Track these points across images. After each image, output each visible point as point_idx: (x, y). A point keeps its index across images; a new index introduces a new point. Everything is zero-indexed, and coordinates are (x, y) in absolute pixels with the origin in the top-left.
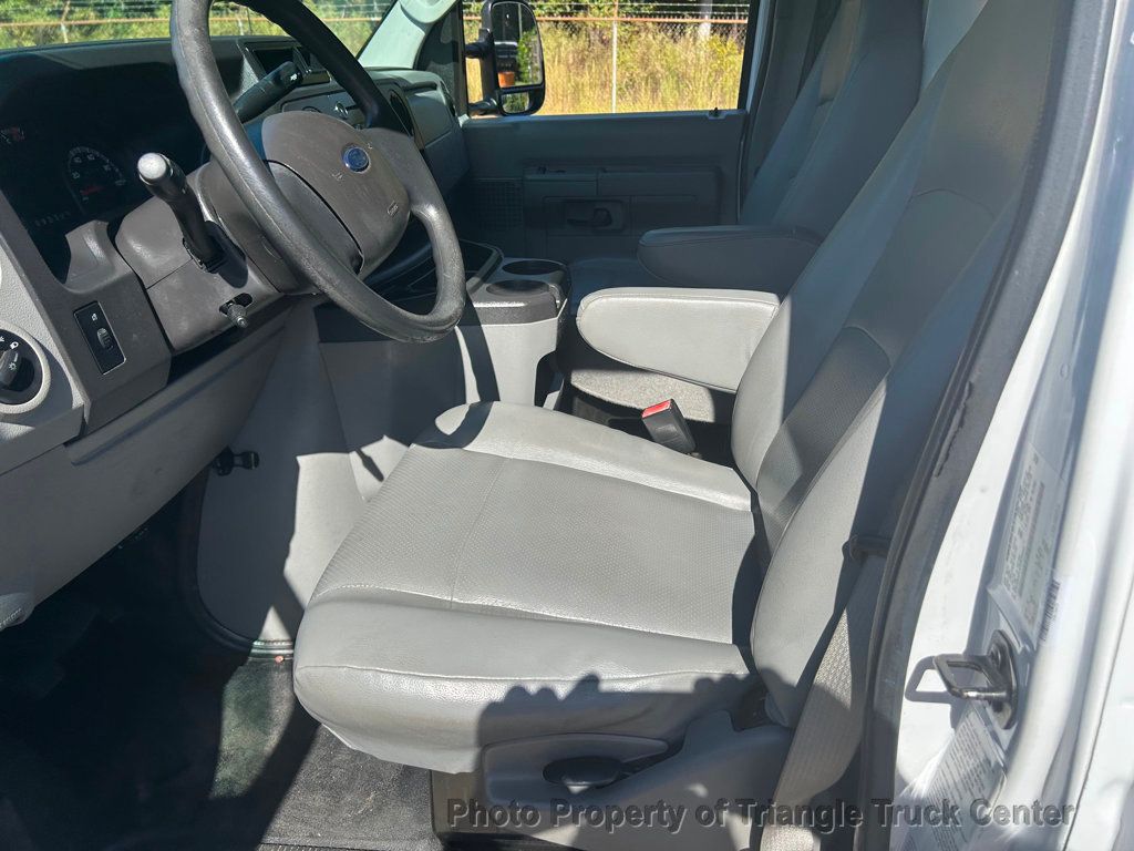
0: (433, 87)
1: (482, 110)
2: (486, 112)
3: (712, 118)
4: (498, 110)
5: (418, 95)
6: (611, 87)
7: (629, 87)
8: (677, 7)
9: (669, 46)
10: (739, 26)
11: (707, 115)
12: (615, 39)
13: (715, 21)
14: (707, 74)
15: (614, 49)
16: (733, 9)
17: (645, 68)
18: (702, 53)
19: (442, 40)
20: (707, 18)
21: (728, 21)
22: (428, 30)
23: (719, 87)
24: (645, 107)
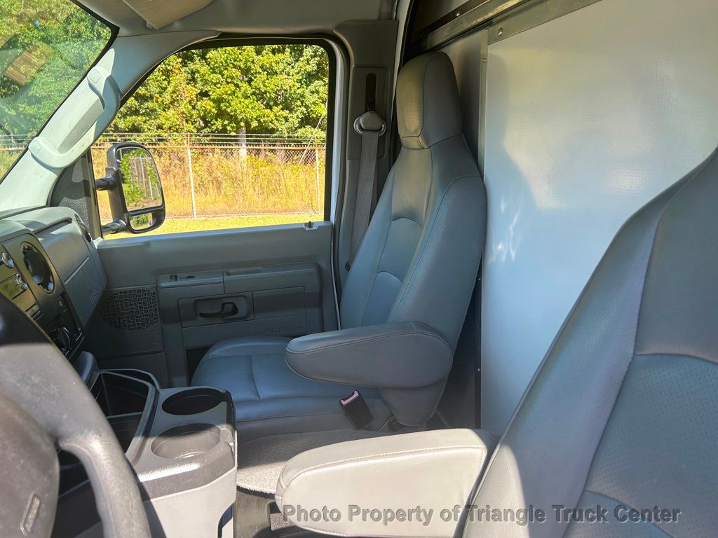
0: (68, 221)
1: (113, 230)
2: (117, 231)
3: (307, 229)
4: (128, 228)
5: (54, 233)
6: (190, 187)
7: (201, 186)
8: (224, 139)
9: (225, 162)
10: (265, 150)
11: (304, 226)
12: (190, 158)
13: (249, 147)
14: (250, 177)
15: (190, 165)
16: (260, 141)
17: (211, 173)
18: (245, 165)
19: (73, 180)
20: (244, 146)
21: (257, 147)
22: (59, 172)
23: (259, 184)
24: (213, 198)
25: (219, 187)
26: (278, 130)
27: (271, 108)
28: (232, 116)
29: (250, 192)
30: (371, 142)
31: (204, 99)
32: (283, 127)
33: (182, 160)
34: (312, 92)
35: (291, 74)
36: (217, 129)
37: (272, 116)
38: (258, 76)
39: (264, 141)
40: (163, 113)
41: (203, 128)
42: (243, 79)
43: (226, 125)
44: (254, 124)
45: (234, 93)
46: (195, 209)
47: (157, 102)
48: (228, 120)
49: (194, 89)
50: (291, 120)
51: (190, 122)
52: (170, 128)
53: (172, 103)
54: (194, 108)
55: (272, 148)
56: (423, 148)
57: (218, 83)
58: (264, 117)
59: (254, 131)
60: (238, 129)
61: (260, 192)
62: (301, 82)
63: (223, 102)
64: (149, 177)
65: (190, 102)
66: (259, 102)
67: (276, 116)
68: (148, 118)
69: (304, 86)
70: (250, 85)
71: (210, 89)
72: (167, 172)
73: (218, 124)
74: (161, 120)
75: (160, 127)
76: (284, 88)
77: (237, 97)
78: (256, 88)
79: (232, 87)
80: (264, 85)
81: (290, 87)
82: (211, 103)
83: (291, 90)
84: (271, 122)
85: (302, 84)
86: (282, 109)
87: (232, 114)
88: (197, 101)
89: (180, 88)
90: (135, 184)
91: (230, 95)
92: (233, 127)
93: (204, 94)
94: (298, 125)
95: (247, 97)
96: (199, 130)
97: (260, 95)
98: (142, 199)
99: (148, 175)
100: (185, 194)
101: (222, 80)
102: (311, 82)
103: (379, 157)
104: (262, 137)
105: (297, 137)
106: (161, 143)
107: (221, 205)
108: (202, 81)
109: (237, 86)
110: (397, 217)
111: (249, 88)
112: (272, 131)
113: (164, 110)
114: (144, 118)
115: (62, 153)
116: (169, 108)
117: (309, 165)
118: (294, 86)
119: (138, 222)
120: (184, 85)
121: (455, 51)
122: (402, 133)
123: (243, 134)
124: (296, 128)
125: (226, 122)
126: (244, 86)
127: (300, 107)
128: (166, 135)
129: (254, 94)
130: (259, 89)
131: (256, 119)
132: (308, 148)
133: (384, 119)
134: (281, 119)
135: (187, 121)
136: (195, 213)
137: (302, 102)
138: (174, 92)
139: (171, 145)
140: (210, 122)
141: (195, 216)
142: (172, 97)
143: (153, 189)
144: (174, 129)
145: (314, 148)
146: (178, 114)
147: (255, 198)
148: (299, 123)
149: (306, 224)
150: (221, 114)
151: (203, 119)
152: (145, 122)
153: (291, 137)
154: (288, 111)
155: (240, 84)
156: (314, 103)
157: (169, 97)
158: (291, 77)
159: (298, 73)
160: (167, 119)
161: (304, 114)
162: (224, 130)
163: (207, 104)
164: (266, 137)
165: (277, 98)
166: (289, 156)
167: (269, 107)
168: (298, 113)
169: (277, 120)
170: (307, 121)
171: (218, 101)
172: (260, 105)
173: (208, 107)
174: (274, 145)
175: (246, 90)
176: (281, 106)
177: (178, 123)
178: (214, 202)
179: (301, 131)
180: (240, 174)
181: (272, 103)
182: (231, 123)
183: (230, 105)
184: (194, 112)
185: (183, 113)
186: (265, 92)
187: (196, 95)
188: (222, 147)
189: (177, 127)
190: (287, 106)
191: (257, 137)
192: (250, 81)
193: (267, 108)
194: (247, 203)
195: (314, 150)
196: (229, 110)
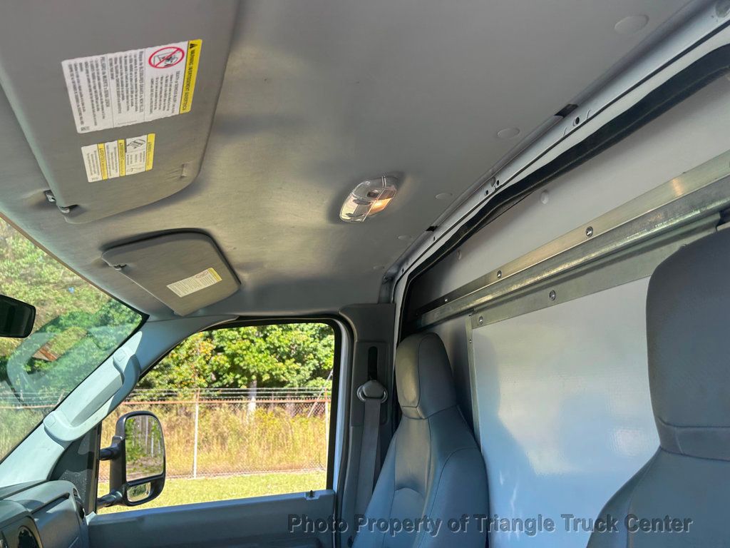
0: (66, 497)
1: (108, 503)
2: (112, 504)
3: (308, 499)
4: (124, 501)
6: (194, 444)
7: (205, 441)
8: (233, 393)
9: (232, 416)
10: (274, 403)
11: (305, 496)
12: (197, 413)
13: (259, 401)
14: (257, 431)
15: (197, 420)
16: (270, 395)
17: (216, 430)
18: (252, 419)
19: (79, 452)
20: (253, 399)
21: (267, 401)
22: (67, 445)
23: (265, 439)
24: (216, 455)
25: (223, 444)
26: (289, 382)
27: (283, 361)
28: (244, 370)
29: (255, 447)
30: (374, 410)
31: (219, 354)
32: (294, 379)
33: (189, 415)
34: (325, 346)
35: (305, 329)
36: (228, 383)
37: (284, 368)
38: (273, 332)
39: (275, 395)
40: (176, 368)
41: (214, 382)
42: (259, 336)
43: (237, 379)
44: (266, 377)
45: (248, 348)
46: (195, 468)
47: (172, 357)
48: (240, 374)
49: (210, 345)
50: (302, 372)
51: (202, 377)
52: (181, 383)
53: (187, 358)
54: (207, 362)
55: (282, 401)
56: (421, 418)
57: (233, 340)
58: (276, 370)
59: (265, 385)
60: (249, 384)
61: (266, 447)
62: (314, 337)
63: (237, 357)
64: (153, 433)
65: (204, 357)
66: (273, 356)
67: (288, 369)
68: (160, 373)
69: (317, 340)
70: (265, 341)
71: (225, 344)
72: (171, 428)
73: (230, 378)
74: (174, 375)
75: (171, 382)
76: (298, 342)
77: (251, 352)
78: (271, 343)
79: (248, 343)
80: (279, 341)
81: (304, 342)
82: (225, 358)
83: (304, 344)
84: (283, 375)
85: (315, 339)
86: (295, 362)
87: (245, 368)
88: (212, 356)
89: (197, 345)
90: (137, 440)
91: (244, 350)
92: (244, 381)
93: (219, 350)
94: (309, 377)
95: (261, 352)
96: (210, 384)
97: (274, 350)
98: (141, 457)
99: (152, 431)
100: (187, 451)
101: (238, 336)
102: (324, 337)
103: (382, 423)
104: (273, 390)
105: (308, 390)
106: (171, 398)
107: (223, 464)
108: (219, 337)
109: (252, 341)
110: (400, 487)
111: (263, 343)
112: (284, 384)
113: (178, 365)
114: (157, 374)
115: (74, 426)
116: (183, 363)
117: (318, 417)
118: (307, 340)
119: (135, 491)
120: (200, 342)
121: (446, 330)
122: (402, 402)
123: (253, 389)
124: (307, 381)
125: (238, 376)
126: (260, 342)
127: (312, 359)
128: (176, 390)
129: (268, 348)
130: (273, 344)
131: (268, 372)
132: (318, 400)
133: (385, 386)
134: (292, 372)
135: (199, 376)
136: (195, 472)
137: (315, 355)
138: (190, 348)
139: (180, 401)
140: (221, 376)
141: (195, 474)
142: (187, 352)
143: (154, 446)
144: (186, 384)
145: (324, 400)
146: (191, 369)
147: (260, 453)
148: (310, 375)
149: (307, 493)
150: (234, 368)
151: (216, 373)
152: (157, 377)
153: (302, 390)
154: (300, 364)
155: (255, 340)
156: (326, 356)
157: (185, 353)
158: (305, 332)
159: (311, 329)
160: (180, 374)
161: (316, 367)
162: (235, 384)
163: (221, 359)
164: (276, 391)
165: (290, 352)
166: (298, 408)
167: (281, 360)
168: (310, 365)
169: (289, 372)
170: (318, 373)
171: (232, 356)
172: (273, 358)
173: (222, 362)
174: (284, 399)
175: (261, 345)
176: (293, 360)
177: (190, 377)
178: (217, 459)
179: (312, 383)
180: (247, 428)
181: (285, 357)
182: (243, 376)
183: (244, 360)
184: (207, 367)
185: (196, 368)
186: (279, 347)
187: (212, 351)
188: (231, 401)
189: (189, 381)
190: (300, 358)
191: (267, 391)
192: (265, 337)
193: (280, 361)
194: (251, 460)
195: (324, 403)
196: (242, 364)
